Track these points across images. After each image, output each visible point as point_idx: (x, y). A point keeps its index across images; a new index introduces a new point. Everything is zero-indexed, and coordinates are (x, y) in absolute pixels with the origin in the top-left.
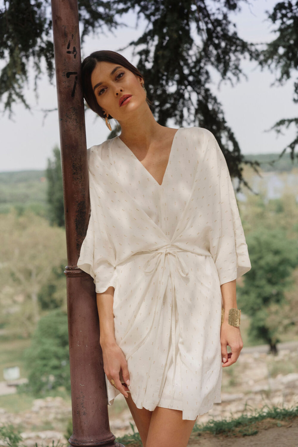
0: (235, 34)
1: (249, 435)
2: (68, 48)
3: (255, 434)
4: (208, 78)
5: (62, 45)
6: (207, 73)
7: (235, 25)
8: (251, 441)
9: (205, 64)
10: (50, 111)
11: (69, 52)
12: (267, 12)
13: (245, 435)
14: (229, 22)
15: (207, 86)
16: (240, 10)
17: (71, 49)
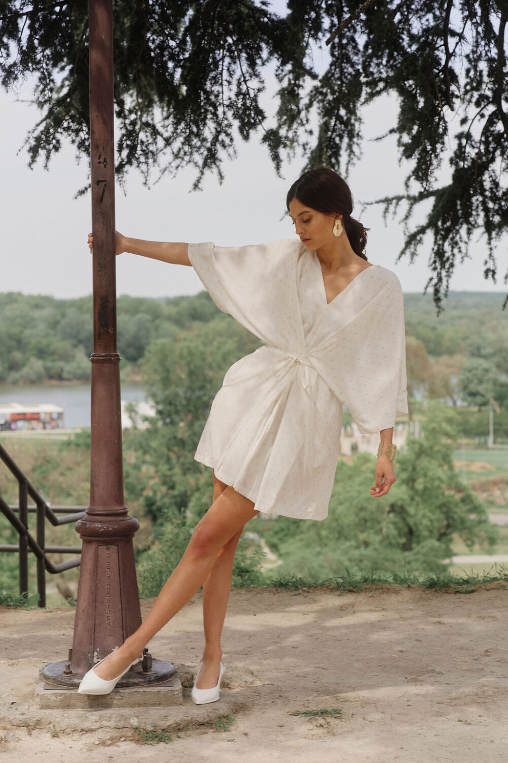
2: (99, 159)
5: (95, 156)
11: (99, 163)
17: (102, 160)
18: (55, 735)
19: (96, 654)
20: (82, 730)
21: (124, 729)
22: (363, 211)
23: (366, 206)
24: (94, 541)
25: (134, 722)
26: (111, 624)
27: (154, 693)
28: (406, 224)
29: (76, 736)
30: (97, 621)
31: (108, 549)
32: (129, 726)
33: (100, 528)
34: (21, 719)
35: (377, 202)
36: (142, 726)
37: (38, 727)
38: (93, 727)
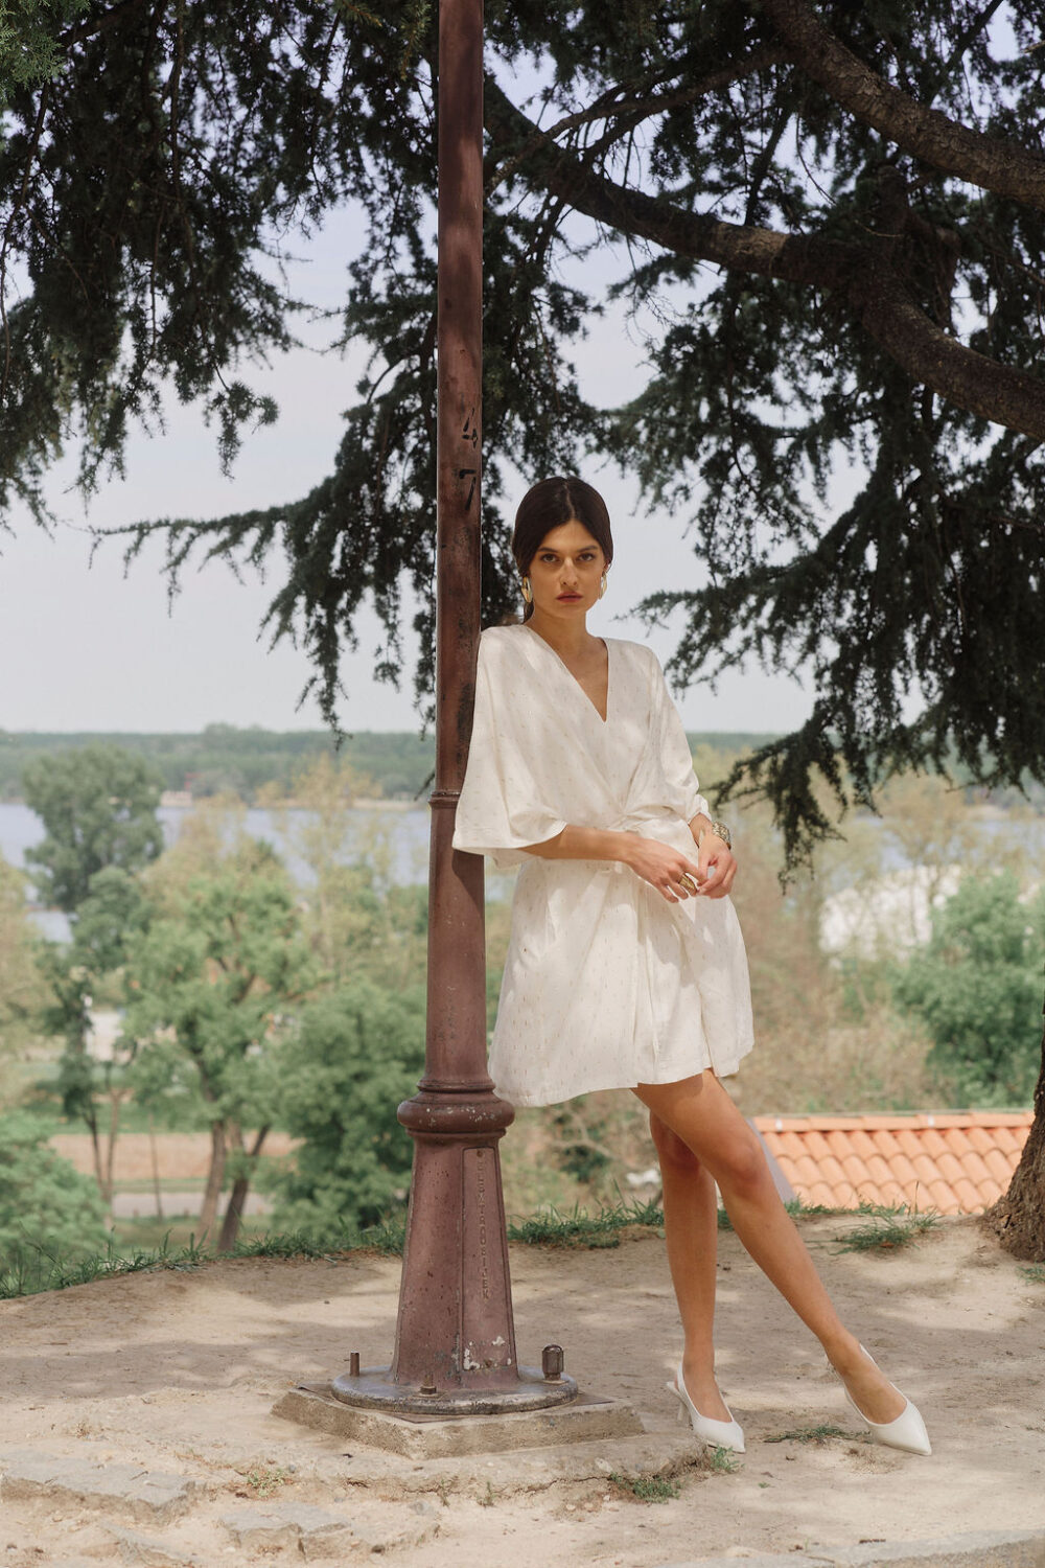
0: (573, 387)
1: (602, 1247)
2: (465, 430)
3: (616, 1245)
4: (495, 485)
5: (456, 425)
6: (495, 471)
7: (571, 368)
8: (608, 1256)
9: (491, 452)
10: (108, 533)
11: (466, 437)
12: (648, 344)
13: (593, 1247)
14: (560, 361)
15: (493, 501)
16: (585, 333)
17: (470, 433)
18: (487, 1503)
19: (467, 1352)
20: (531, 1488)
21: (590, 1481)
22: (95, 545)
23: (102, 536)
24: (459, 1140)
25: (606, 1467)
26: (489, 1295)
27: (603, 1414)
28: (174, 574)
29: (522, 1499)
30: (467, 1291)
31: (479, 1154)
32: (597, 1475)
33: (476, 1115)
34: (427, 1476)
35: (122, 530)
36: (620, 1472)
37: (453, 1490)
38: (545, 1482)
